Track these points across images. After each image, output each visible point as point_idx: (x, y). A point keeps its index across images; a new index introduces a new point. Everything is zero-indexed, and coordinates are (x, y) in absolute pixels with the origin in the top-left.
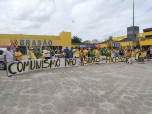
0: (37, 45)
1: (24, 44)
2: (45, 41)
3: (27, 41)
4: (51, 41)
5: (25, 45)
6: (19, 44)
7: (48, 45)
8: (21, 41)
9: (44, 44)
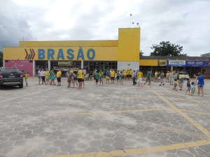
0: (66, 59)
1: (44, 57)
2: (81, 51)
3: (49, 50)
4: (93, 51)
5: (46, 59)
6: (36, 58)
7: (86, 59)
8: (40, 50)
9: (79, 57)
